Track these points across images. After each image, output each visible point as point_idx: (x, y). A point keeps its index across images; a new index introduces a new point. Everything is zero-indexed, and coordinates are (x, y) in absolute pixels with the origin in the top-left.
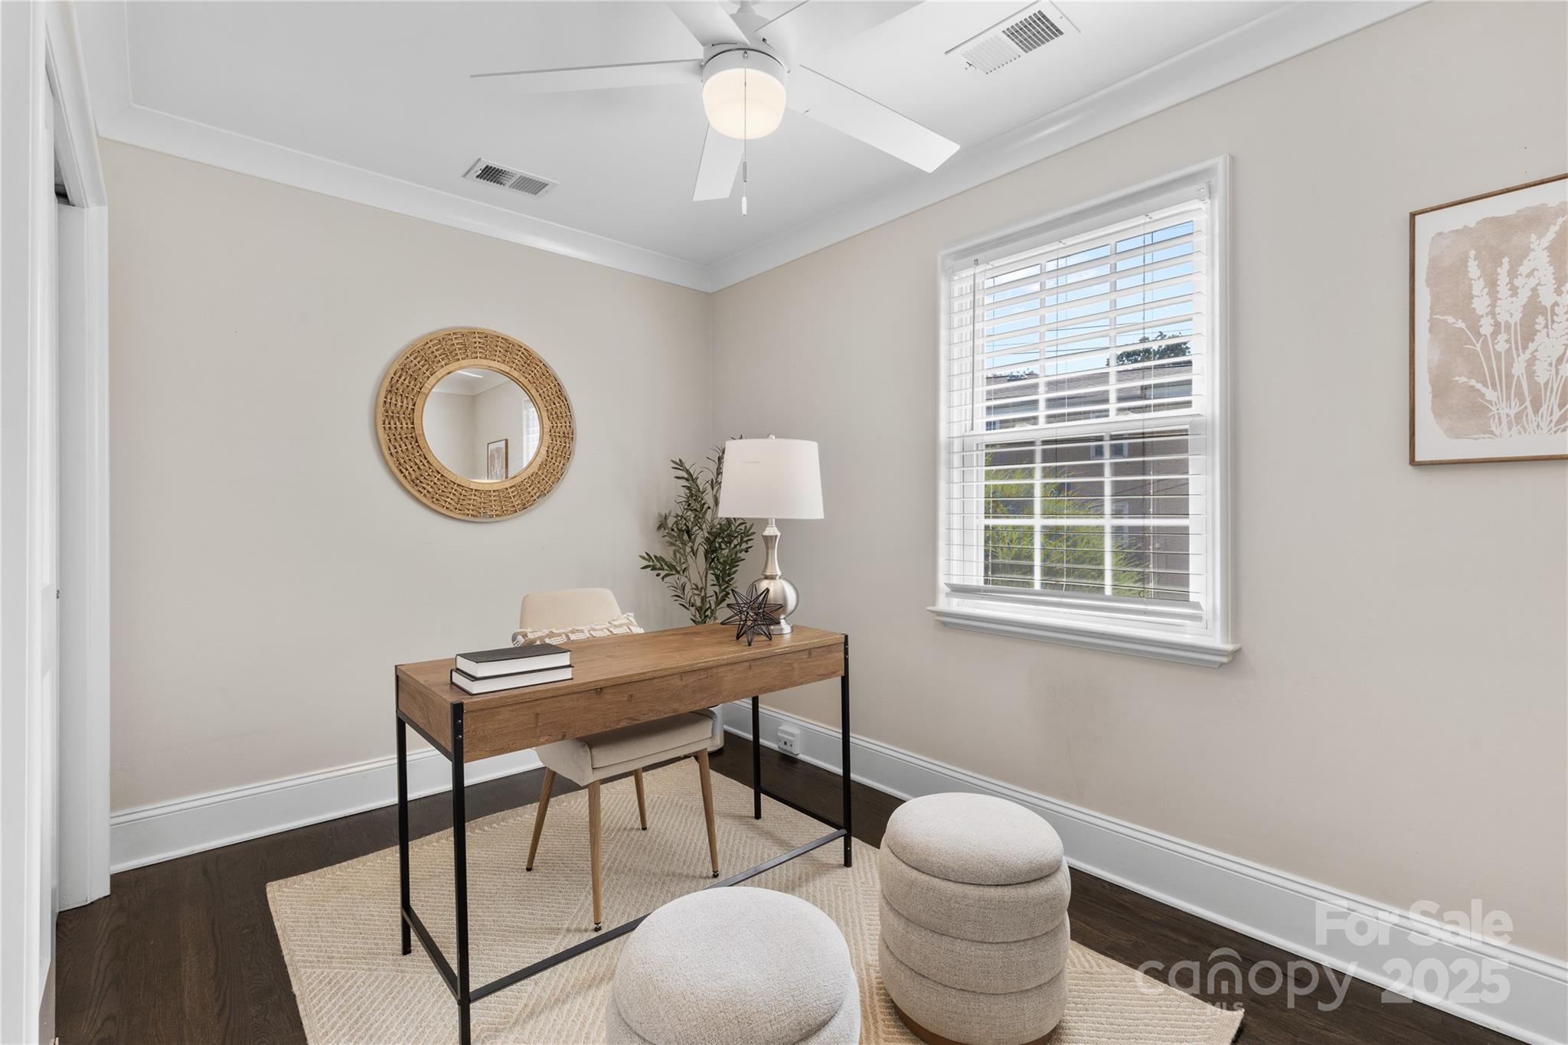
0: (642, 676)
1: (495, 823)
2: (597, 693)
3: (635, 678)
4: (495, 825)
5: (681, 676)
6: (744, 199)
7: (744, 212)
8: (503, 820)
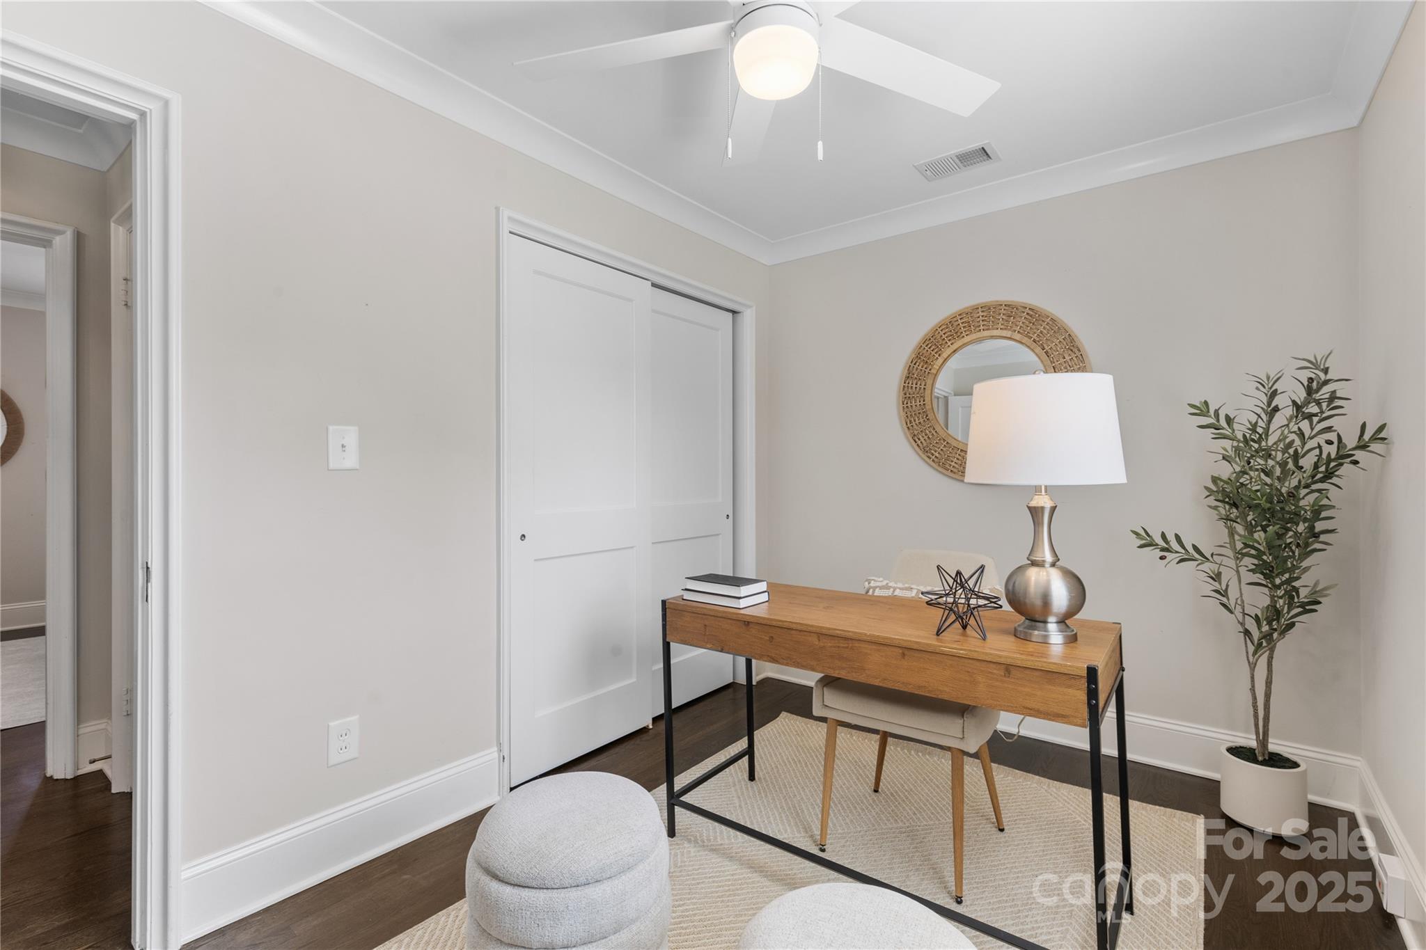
0: (780, 623)
1: (921, 752)
2: (745, 624)
3: (774, 623)
4: (920, 754)
5: (819, 637)
6: (820, 144)
7: (820, 156)
8: (929, 754)
